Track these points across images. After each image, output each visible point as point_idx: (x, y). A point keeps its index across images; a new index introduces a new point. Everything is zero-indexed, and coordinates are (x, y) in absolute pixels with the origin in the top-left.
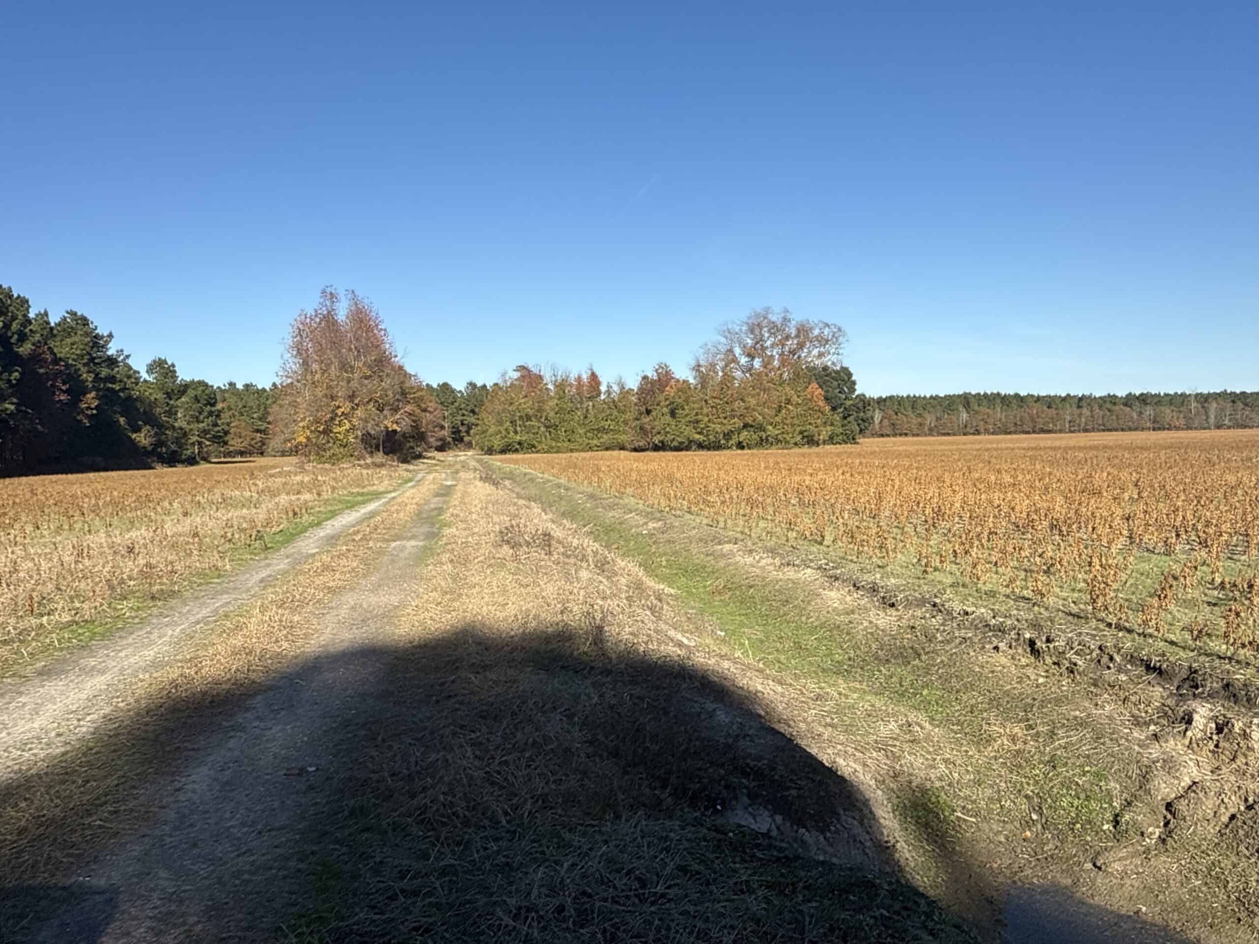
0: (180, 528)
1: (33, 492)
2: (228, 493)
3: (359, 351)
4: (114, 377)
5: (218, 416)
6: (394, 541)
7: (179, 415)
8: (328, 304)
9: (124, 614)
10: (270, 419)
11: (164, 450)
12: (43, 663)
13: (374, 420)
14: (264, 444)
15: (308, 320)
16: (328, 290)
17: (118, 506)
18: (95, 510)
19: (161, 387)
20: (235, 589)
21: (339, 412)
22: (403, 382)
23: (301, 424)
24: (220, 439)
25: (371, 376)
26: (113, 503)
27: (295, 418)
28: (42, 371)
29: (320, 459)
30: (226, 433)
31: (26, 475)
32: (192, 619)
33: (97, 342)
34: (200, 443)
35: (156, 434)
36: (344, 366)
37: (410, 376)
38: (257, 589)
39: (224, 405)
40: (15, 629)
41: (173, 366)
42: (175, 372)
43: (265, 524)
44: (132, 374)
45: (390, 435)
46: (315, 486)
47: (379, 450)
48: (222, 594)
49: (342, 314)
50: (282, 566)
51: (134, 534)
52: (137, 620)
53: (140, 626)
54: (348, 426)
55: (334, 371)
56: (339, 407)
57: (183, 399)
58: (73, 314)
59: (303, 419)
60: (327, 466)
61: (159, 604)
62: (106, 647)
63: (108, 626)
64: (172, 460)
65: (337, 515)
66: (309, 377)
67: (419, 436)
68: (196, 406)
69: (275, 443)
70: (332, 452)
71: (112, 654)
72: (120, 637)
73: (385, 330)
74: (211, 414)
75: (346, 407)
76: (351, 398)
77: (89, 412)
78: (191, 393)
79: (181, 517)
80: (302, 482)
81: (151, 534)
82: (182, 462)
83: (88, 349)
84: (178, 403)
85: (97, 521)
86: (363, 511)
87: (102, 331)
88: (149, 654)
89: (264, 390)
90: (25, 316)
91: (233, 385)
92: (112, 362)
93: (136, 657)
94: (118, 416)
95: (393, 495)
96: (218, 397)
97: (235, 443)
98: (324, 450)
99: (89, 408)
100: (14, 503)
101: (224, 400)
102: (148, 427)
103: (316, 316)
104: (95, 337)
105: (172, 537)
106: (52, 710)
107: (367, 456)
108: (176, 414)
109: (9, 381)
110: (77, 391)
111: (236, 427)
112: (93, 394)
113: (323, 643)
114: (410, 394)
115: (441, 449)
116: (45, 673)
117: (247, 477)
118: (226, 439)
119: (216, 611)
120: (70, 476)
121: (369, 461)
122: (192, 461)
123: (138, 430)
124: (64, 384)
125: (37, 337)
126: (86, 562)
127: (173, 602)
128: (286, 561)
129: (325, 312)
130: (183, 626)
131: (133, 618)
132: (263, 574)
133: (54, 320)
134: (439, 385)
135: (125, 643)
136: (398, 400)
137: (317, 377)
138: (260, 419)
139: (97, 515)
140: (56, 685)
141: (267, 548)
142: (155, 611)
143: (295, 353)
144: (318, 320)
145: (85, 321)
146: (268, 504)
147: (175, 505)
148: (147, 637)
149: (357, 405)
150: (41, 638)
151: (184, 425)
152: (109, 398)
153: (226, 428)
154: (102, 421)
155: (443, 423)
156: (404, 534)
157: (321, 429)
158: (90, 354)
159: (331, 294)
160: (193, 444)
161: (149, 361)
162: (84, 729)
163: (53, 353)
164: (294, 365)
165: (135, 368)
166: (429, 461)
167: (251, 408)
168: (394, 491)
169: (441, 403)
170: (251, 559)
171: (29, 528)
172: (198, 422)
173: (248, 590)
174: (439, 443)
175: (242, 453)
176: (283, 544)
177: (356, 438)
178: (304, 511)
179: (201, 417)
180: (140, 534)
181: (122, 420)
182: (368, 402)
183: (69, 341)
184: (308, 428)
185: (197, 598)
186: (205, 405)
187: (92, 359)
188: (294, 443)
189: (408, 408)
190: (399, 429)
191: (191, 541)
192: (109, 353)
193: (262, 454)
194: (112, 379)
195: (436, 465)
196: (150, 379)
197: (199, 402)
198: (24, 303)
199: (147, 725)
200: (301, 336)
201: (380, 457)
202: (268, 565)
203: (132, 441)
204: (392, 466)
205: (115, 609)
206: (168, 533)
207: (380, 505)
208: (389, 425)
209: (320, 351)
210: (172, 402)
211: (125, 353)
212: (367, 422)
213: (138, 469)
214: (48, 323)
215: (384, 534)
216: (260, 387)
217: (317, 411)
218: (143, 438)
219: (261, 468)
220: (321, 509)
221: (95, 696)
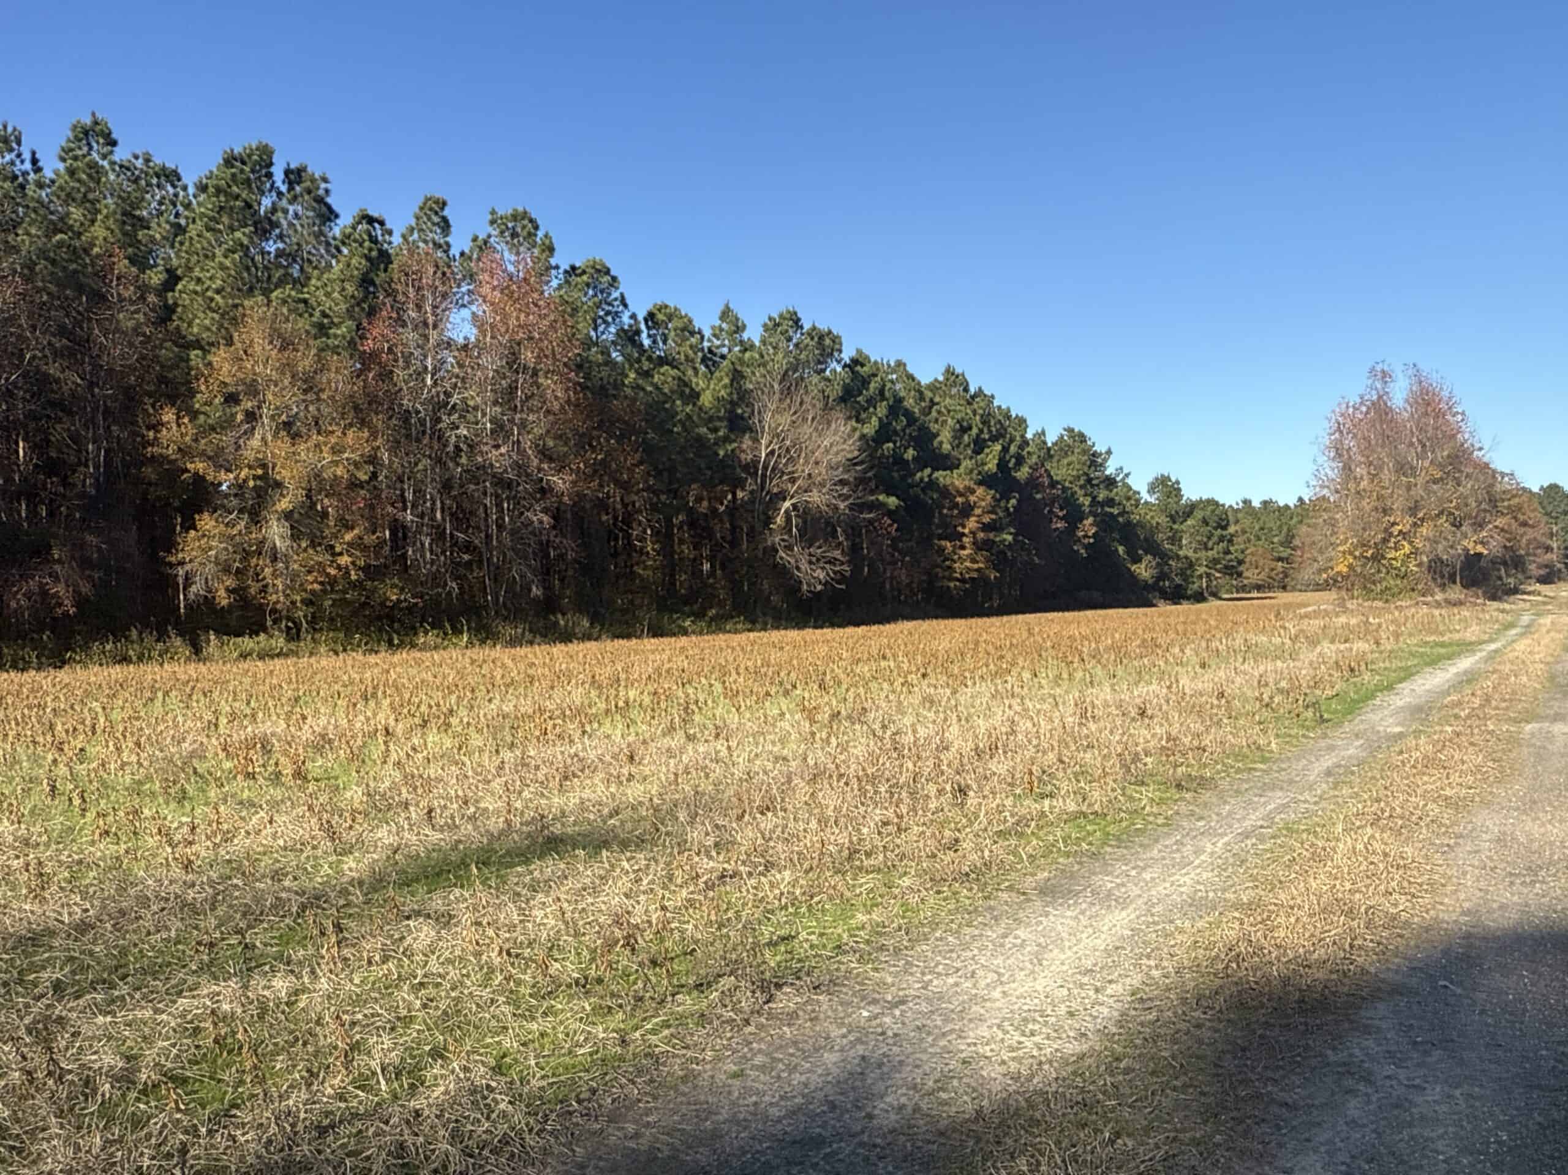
0: (1200, 685)
1: (1030, 633)
2: (1253, 639)
3: (1424, 446)
4: (1112, 500)
5: (1230, 541)
6: (1528, 722)
7: (1184, 542)
8: (1379, 386)
9: (1143, 808)
10: (1297, 542)
11: (1167, 583)
12: (1046, 874)
13: (1445, 539)
14: (1286, 576)
15: (1351, 410)
16: (1379, 368)
17: (1120, 653)
18: (1095, 655)
19: (1163, 508)
20: (1291, 782)
21: (1395, 530)
22: (1492, 485)
23: (1341, 548)
24: (1233, 570)
25: (1442, 479)
26: (1112, 648)
27: (1333, 539)
28: (1039, 496)
29: (1368, 592)
30: (1241, 562)
31: (1023, 612)
32: (1238, 828)
33: (1095, 461)
34: (1208, 575)
35: (1158, 564)
36: (1403, 468)
37: (1503, 475)
38: (1324, 786)
39: (1238, 528)
40: (1012, 816)
41: (1178, 482)
42: (1179, 490)
43: (1312, 683)
44: (1132, 495)
45: (1472, 561)
46: (1366, 631)
47: (1454, 582)
48: (1273, 790)
49: (1399, 396)
50: (1352, 751)
51: (1142, 690)
52: (1160, 821)
53: (1166, 830)
54: (1407, 549)
55: (1386, 476)
56: (1394, 524)
57: (1189, 522)
58: (1070, 430)
59: (1342, 543)
60: (1379, 604)
61: (1188, 796)
62: (1123, 859)
63: (1124, 824)
64: (1177, 595)
65: (1412, 675)
66: (1352, 485)
67: (1514, 561)
68: (1205, 530)
69: (1307, 574)
70: (1384, 584)
71: (1133, 873)
72: (1141, 846)
73: (1463, 413)
74: (1221, 539)
75: (1405, 524)
76: (1413, 510)
77: (1086, 541)
78: (1199, 514)
79: (1198, 669)
80: (1348, 624)
81: (1165, 691)
82: (1188, 598)
83: (1086, 469)
84: (1183, 527)
85: (1099, 671)
86: (1453, 670)
87: (1100, 448)
88: (1186, 880)
89: (1287, 507)
90: (1023, 436)
91: (1247, 502)
92: (1110, 482)
93: (1168, 885)
94: (1116, 544)
95: (1493, 646)
96: (1231, 518)
97: (1251, 575)
98: (1374, 583)
99: (1086, 536)
100: (1011, 644)
101: (1237, 522)
102: (1149, 557)
103: (1362, 403)
104: (1094, 455)
105: (1192, 696)
106: (1060, 960)
107: (1437, 590)
108: (1180, 540)
109: (1007, 509)
110: (1075, 517)
111: (1252, 554)
112: (1091, 520)
113: (1466, 905)
114: (1503, 500)
115: (1545, 580)
116: (1048, 892)
117: (1272, 617)
118: (1241, 568)
119: (1269, 818)
120: (1067, 614)
121: (1439, 596)
122: (1199, 597)
123: (1137, 560)
124: (1061, 509)
125: (1034, 459)
126: (1093, 727)
127: (1206, 796)
128: (1358, 743)
129: (1375, 398)
130: (1226, 839)
131: (1156, 816)
132: (1328, 762)
133: (1051, 439)
134: (1542, 488)
135: (1149, 855)
136: (1485, 511)
137: (1364, 484)
138: (1282, 544)
139: (1099, 662)
140: (1063, 917)
141: (1323, 721)
142: (1183, 808)
143: (1332, 454)
144: (1364, 409)
145: (1082, 438)
146: (1308, 656)
147: (1188, 651)
148: (1178, 850)
149: (1422, 520)
150: (1041, 833)
151: (1190, 554)
152: (1107, 523)
153: (1241, 557)
154: (1099, 550)
155: (1549, 542)
156: (1538, 710)
157: (1369, 554)
158: (1087, 474)
159: (1383, 371)
160: (1200, 577)
161: (1150, 479)
162: (1105, 1011)
163: (1050, 476)
164: (1331, 470)
165: (1135, 488)
166: (1531, 598)
167: (1271, 530)
168: (1491, 640)
169: (1546, 514)
170: (1303, 736)
171: (1026, 675)
172: (1207, 549)
173: (1311, 788)
174: (1542, 572)
175: (1259, 588)
176: (1344, 715)
177: (1419, 565)
178: (1363, 667)
179: (1210, 544)
180: (1151, 690)
181: (1121, 549)
182: (1438, 516)
183: (1065, 461)
184: (1351, 553)
185: (1238, 792)
186: (1216, 528)
187: (1089, 481)
188: (1331, 573)
189: (1500, 522)
190: (1486, 552)
191: (1216, 702)
192: (1107, 472)
193: (1284, 588)
194: (1110, 502)
195: (1545, 603)
196: (1152, 500)
197: (1207, 525)
198: (1022, 422)
199: (1198, 1026)
200: (1341, 432)
201: (1456, 592)
202: (1331, 748)
203: (1132, 576)
204: (1476, 604)
205: (1131, 799)
206: (1187, 691)
207: (1477, 662)
208: (1471, 546)
209: (1368, 448)
210: (1175, 527)
211: (1125, 471)
212: (1436, 542)
213: (1139, 606)
214: (1045, 443)
215: (1507, 709)
216: (1281, 504)
217: (1364, 529)
218: (1144, 570)
219: (1288, 606)
220: (1387, 664)
221: (1117, 948)
